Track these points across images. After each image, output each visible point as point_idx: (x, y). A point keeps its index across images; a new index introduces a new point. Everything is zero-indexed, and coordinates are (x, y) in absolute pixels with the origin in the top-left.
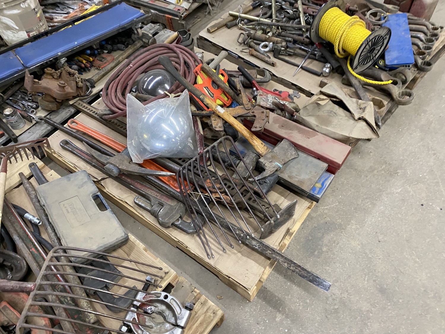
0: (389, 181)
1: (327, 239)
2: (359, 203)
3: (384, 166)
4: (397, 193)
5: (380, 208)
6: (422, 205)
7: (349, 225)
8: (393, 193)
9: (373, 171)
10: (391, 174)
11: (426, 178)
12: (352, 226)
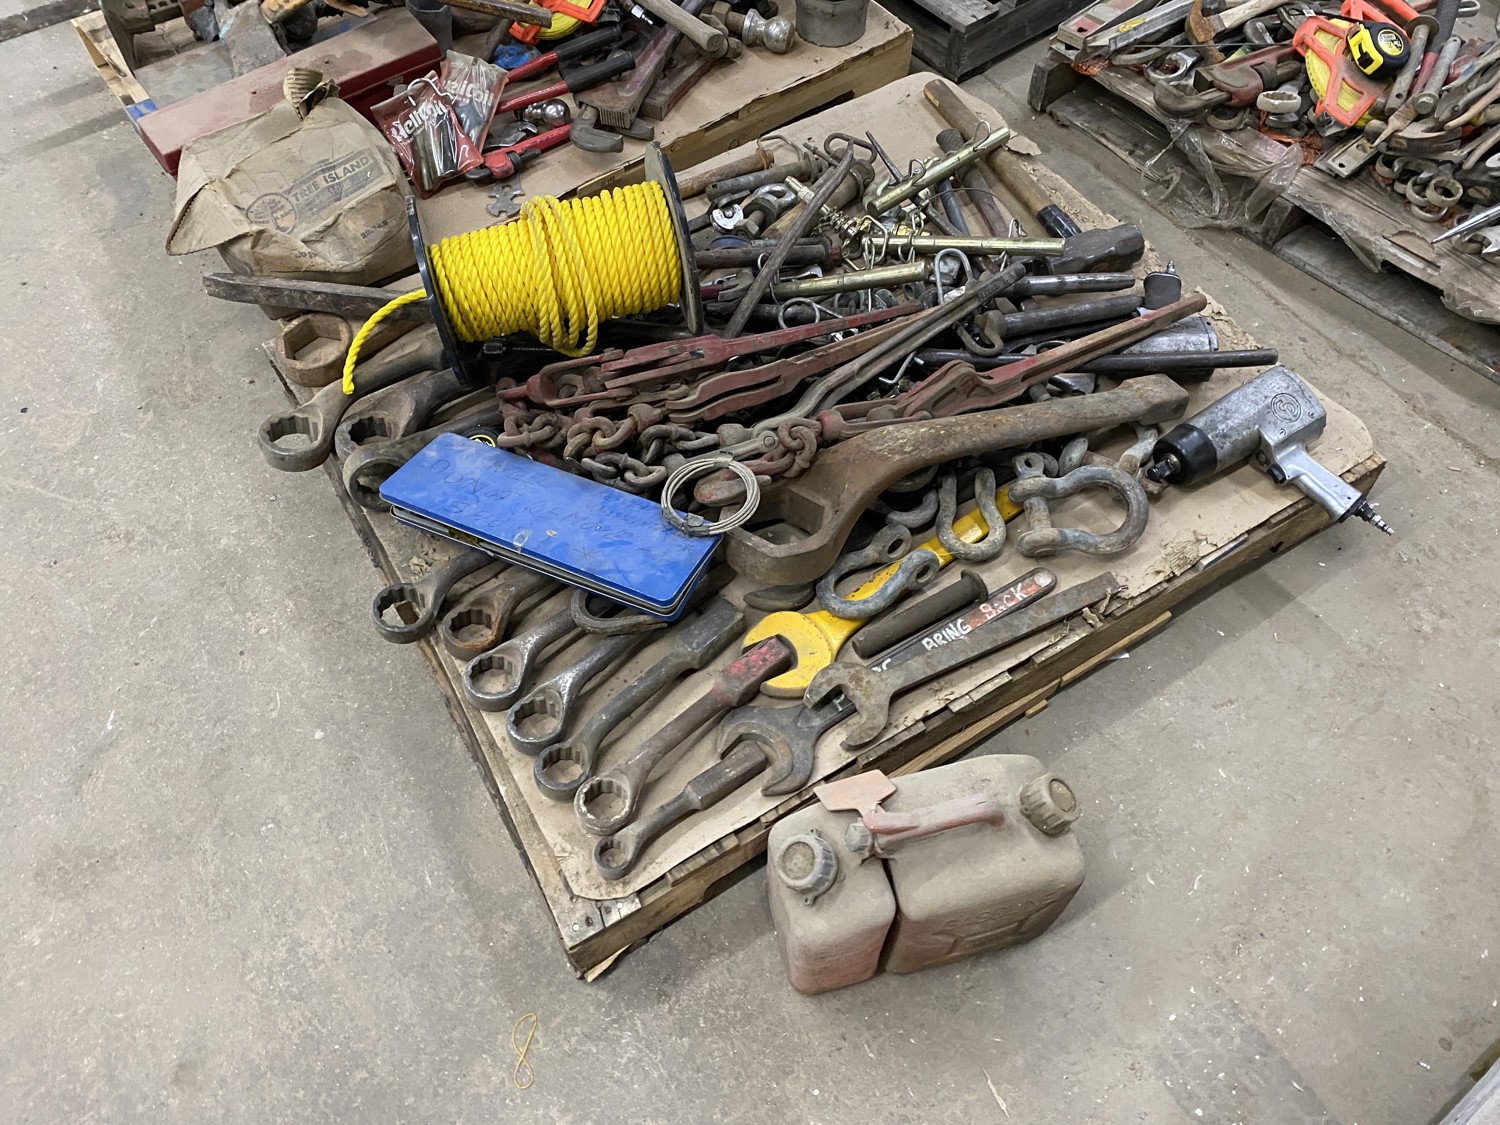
0: (141, 377)
1: (109, 202)
2: (136, 290)
3: (189, 388)
4: (98, 376)
5: (90, 322)
6: (24, 410)
7: (104, 249)
8: (103, 369)
9: (194, 358)
10: (156, 393)
11: (81, 465)
12: (96, 254)
